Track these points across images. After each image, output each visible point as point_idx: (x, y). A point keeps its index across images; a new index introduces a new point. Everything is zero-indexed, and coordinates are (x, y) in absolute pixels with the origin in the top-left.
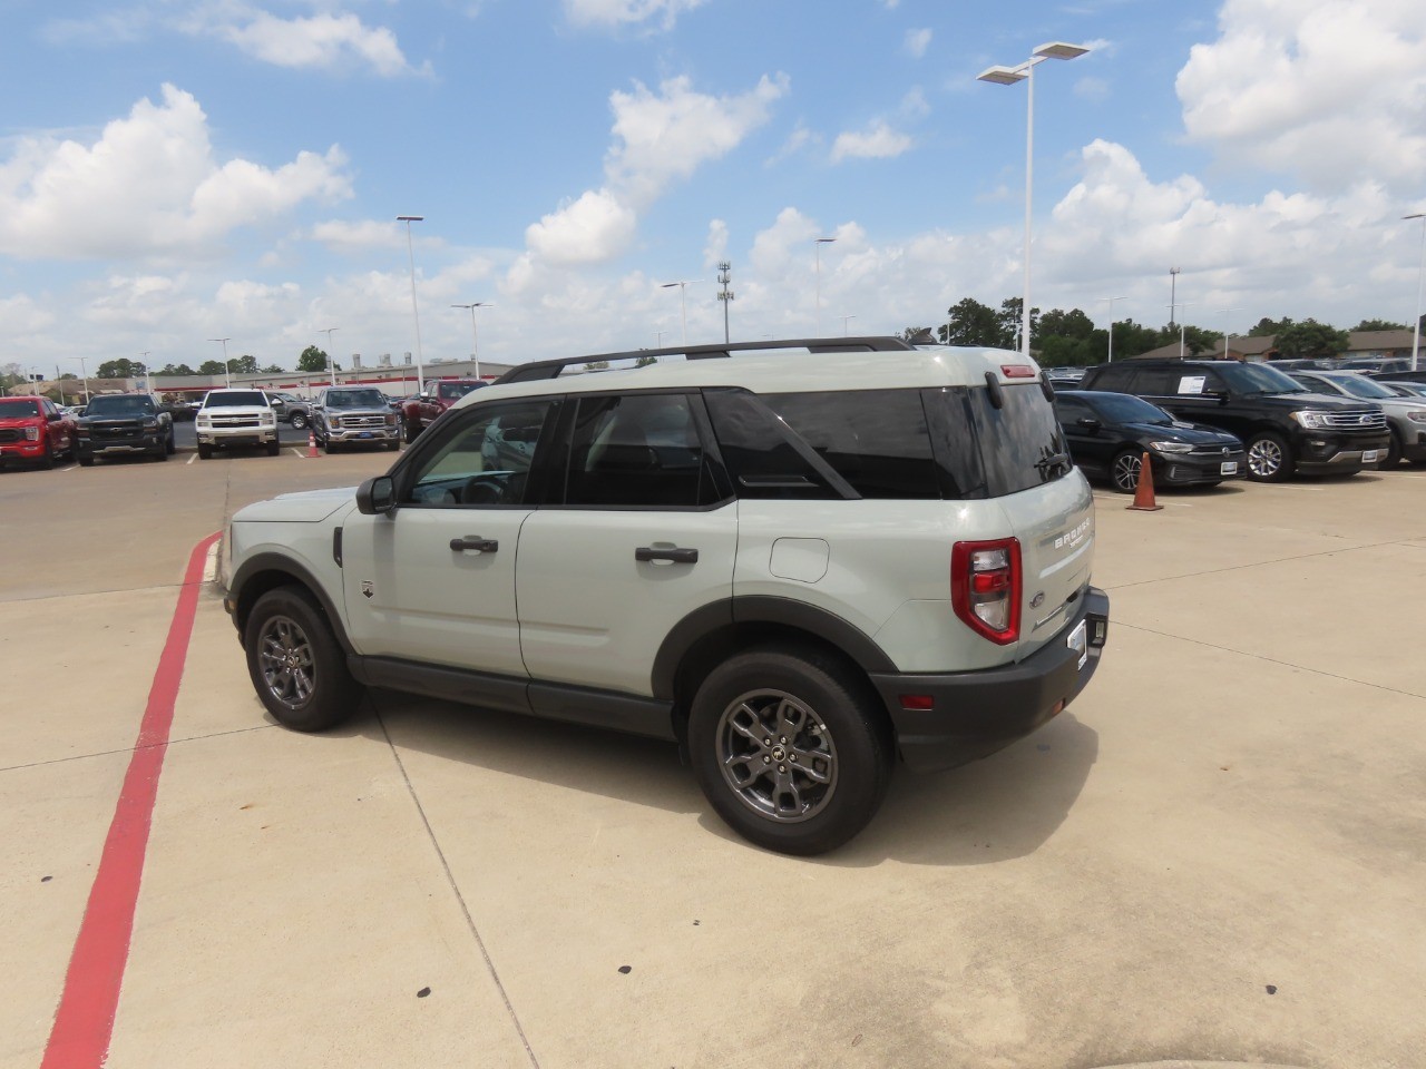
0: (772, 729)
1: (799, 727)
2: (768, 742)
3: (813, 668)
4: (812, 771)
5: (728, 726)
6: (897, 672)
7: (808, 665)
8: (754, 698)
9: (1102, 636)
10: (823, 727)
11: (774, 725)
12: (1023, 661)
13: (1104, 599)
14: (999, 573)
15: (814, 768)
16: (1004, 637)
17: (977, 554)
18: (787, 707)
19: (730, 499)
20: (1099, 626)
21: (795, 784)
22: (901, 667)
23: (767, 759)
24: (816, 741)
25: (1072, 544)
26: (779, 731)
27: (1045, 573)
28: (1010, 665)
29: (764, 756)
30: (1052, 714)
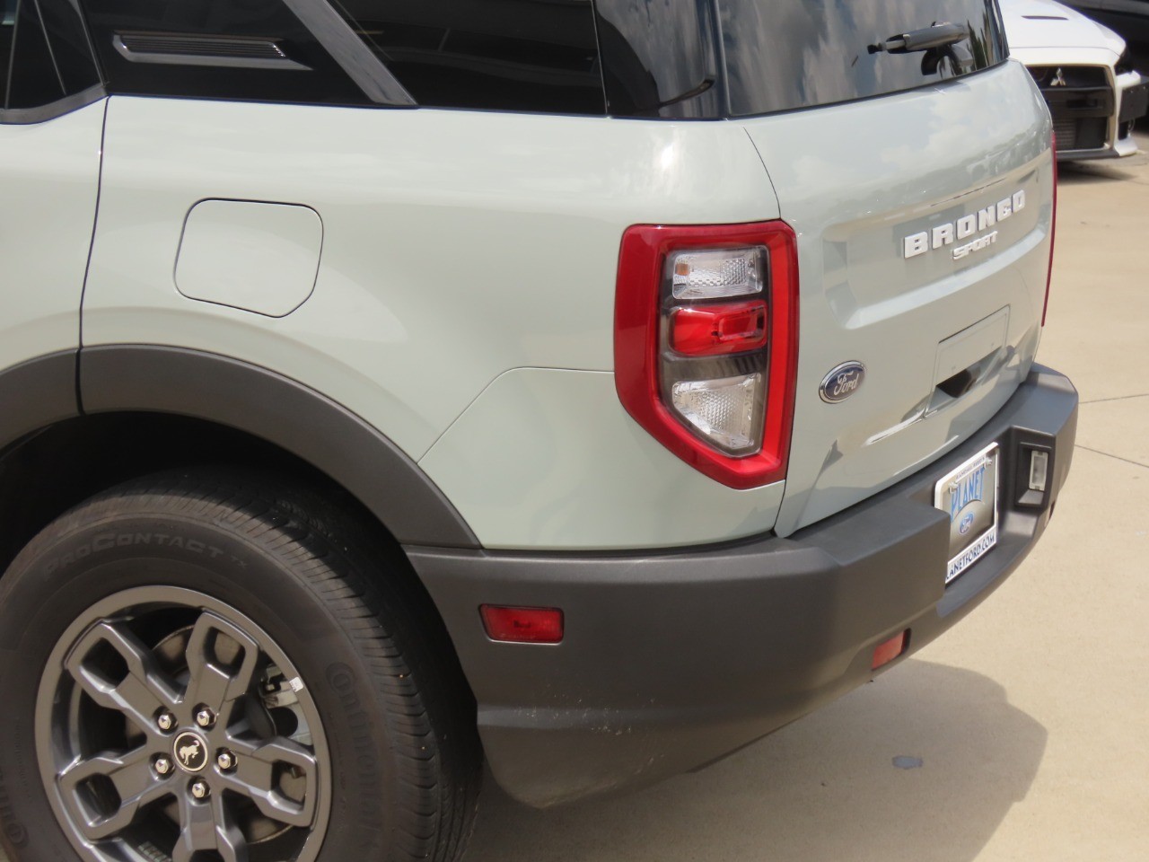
0: (179, 688)
1: (240, 685)
2: (165, 721)
3: (276, 533)
4: (270, 796)
5: (67, 683)
6: (477, 548)
7: (265, 527)
8: (134, 610)
9: (1042, 486)
10: (297, 683)
11: (181, 680)
12: (799, 534)
13: (1067, 399)
14: (741, 306)
15: (276, 786)
16: (749, 468)
17: (682, 258)
18: (213, 633)
19: (88, 93)
20: (1038, 460)
21: (228, 827)
22: (487, 535)
23: (163, 765)
24: (285, 722)
25: (960, 251)
26: (192, 696)
27: (865, 317)
28: (764, 538)
29: (155, 758)
30: (874, 663)
